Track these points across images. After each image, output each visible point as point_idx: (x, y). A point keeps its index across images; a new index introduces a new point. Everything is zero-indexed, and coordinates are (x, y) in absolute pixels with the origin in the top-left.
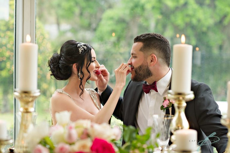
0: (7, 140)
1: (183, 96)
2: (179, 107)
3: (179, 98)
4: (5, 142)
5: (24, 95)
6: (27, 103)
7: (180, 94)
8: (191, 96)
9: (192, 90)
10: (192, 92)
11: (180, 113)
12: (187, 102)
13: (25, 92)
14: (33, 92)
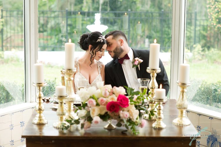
0: (66, 96)
1: (155, 71)
2: (153, 76)
3: (153, 72)
4: (66, 97)
5: (68, 71)
6: (70, 75)
7: (154, 70)
8: (159, 70)
9: (160, 67)
10: (160, 68)
11: (153, 79)
12: (157, 74)
13: (69, 70)
14: (73, 69)
